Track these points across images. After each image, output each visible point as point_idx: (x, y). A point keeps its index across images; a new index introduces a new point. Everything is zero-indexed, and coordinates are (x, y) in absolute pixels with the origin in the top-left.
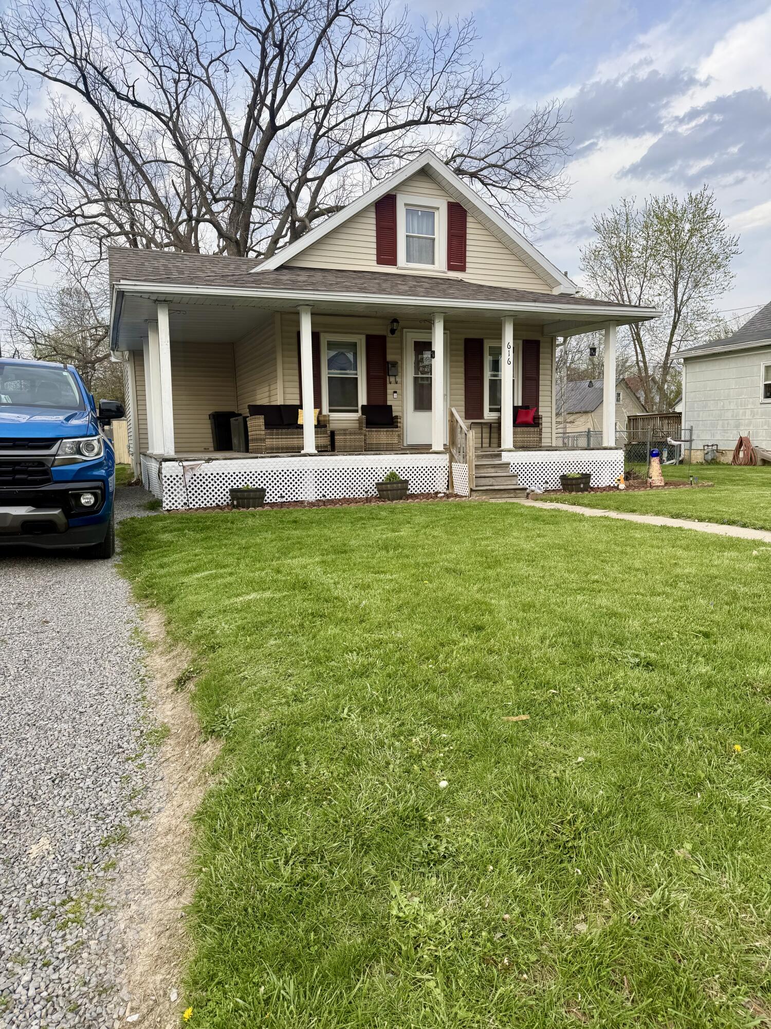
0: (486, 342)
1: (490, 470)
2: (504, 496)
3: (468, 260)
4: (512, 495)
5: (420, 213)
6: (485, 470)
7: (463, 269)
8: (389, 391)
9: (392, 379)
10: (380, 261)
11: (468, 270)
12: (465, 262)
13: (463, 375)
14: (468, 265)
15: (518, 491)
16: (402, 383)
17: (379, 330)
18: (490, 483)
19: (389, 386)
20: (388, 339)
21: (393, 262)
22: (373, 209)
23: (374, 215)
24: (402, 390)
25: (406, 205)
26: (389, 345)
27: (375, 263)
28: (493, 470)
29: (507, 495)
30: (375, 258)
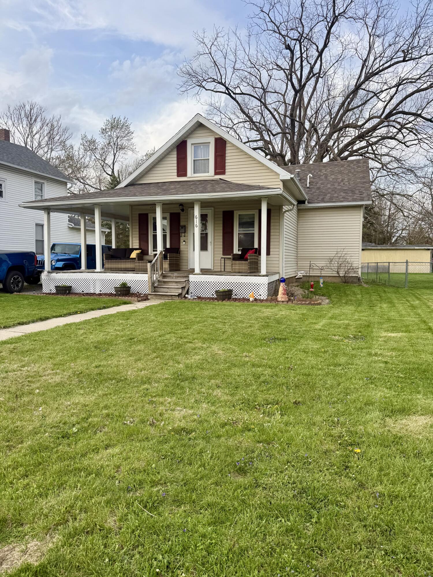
0: (235, 212)
1: (174, 284)
2: (165, 298)
3: (227, 168)
4: (170, 298)
5: (202, 147)
6: (172, 284)
7: (223, 173)
8: (182, 241)
9: (183, 234)
10: (179, 175)
11: (226, 173)
12: (225, 169)
13: (222, 231)
14: (226, 171)
15: (173, 297)
16: (187, 236)
17: (177, 210)
18: (166, 291)
19: (181, 238)
20: (181, 214)
21: (185, 175)
22: (176, 150)
23: (176, 153)
24: (188, 239)
25: (192, 144)
26: (181, 217)
27: (176, 177)
28: (176, 284)
29: (167, 298)
30: (176, 174)
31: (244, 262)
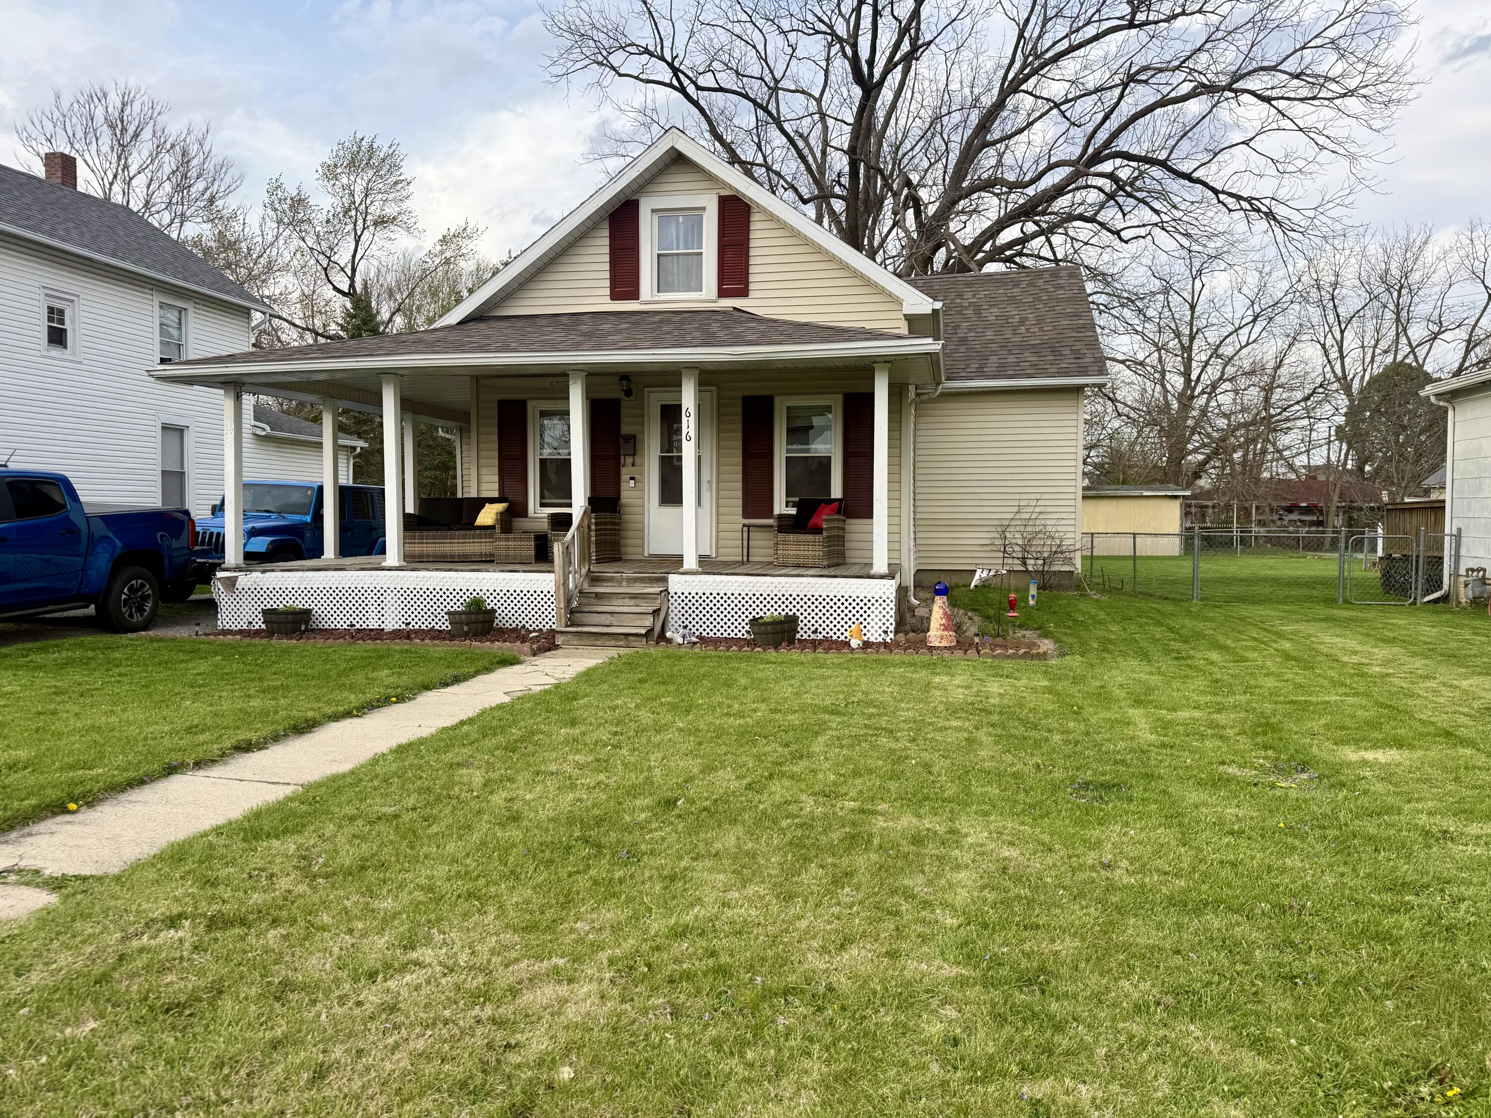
0: (777, 401)
1: (627, 601)
2: (608, 643)
3: (752, 278)
4: (621, 643)
5: (681, 219)
6: (620, 602)
7: (744, 292)
8: (625, 477)
9: (629, 460)
10: (615, 296)
11: (752, 294)
12: (747, 283)
13: (740, 452)
14: (752, 287)
15: (631, 638)
16: (642, 465)
17: (613, 392)
18: (608, 622)
19: (624, 470)
20: (623, 404)
21: (634, 295)
22: (606, 224)
23: (606, 233)
24: (642, 474)
25: (653, 211)
26: (624, 411)
27: (608, 299)
28: (632, 602)
29: (613, 643)
30: (607, 292)
31: (810, 537)
